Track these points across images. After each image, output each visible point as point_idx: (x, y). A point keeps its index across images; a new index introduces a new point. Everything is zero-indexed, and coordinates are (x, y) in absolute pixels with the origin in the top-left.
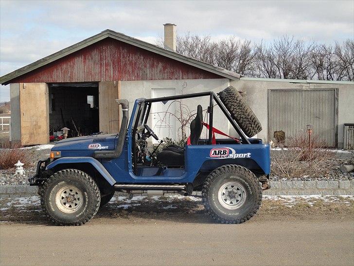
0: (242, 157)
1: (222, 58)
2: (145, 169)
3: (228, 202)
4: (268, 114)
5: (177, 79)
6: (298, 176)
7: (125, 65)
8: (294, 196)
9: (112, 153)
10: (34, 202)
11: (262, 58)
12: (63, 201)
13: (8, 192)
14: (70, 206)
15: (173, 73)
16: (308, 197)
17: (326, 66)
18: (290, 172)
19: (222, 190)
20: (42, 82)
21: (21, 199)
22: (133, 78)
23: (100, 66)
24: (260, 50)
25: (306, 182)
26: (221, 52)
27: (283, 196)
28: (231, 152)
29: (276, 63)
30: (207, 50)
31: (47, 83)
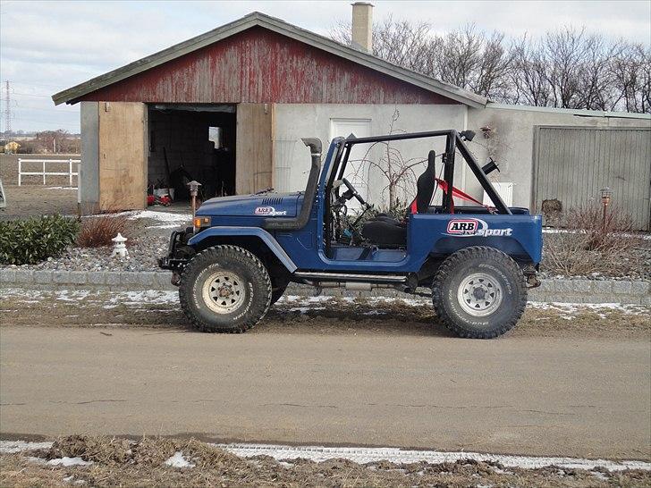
0: (498, 234)
1: (449, 64)
2: (339, 250)
3: (473, 305)
4: (534, 169)
5: (374, 103)
6: (583, 271)
7: (285, 74)
8: (575, 304)
9: (293, 222)
10: (153, 299)
11: (524, 67)
12: (214, 294)
13: (108, 282)
14: (224, 303)
15: (368, 92)
16: (597, 306)
17: (642, 84)
18: (569, 267)
19: (464, 285)
20: (137, 100)
21: (130, 294)
22: (298, 99)
23: (239, 75)
24: (521, 51)
25: (595, 281)
26: (449, 54)
27: (556, 304)
28: (480, 226)
29: (549, 76)
30: (423, 49)
31: (146, 103)
